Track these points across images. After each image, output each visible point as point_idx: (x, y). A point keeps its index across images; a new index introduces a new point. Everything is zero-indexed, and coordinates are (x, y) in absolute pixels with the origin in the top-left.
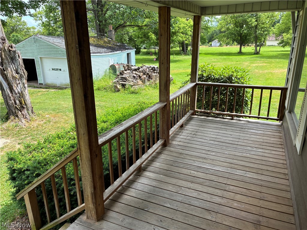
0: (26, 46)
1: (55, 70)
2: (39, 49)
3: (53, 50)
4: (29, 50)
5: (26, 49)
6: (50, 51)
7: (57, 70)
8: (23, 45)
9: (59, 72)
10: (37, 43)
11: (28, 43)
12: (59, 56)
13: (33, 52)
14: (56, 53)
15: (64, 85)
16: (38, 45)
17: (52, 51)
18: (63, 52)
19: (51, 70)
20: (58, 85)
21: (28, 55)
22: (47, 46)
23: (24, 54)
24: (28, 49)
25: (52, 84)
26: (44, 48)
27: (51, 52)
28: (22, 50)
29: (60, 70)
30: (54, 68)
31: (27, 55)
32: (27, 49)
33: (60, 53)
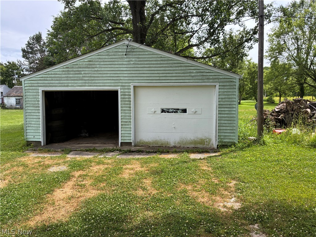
0: (96, 63)
1: (168, 112)
2: (137, 69)
3: (174, 69)
4: (106, 72)
5: (96, 69)
6: (167, 72)
7: (176, 111)
8: (90, 61)
9: (180, 115)
10: (131, 56)
11: (107, 57)
12: (192, 81)
13: (116, 75)
14: (183, 75)
15: (191, 143)
16: (133, 59)
17: (171, 72)
18: (203, 72)
19: (160, 111)
20: (172, 144)
21: (101, 81)
22: (159, 62)
23: (87, 81)
24: (103, 69)
25: (156, 142)
26: (151, 66)
27: (168, 75)
28: (82, 72)
29: (184, 111)
30: (165, 107)
31: (97, 81)
32: (99, 69)
33: (193, 75)
